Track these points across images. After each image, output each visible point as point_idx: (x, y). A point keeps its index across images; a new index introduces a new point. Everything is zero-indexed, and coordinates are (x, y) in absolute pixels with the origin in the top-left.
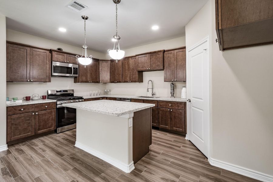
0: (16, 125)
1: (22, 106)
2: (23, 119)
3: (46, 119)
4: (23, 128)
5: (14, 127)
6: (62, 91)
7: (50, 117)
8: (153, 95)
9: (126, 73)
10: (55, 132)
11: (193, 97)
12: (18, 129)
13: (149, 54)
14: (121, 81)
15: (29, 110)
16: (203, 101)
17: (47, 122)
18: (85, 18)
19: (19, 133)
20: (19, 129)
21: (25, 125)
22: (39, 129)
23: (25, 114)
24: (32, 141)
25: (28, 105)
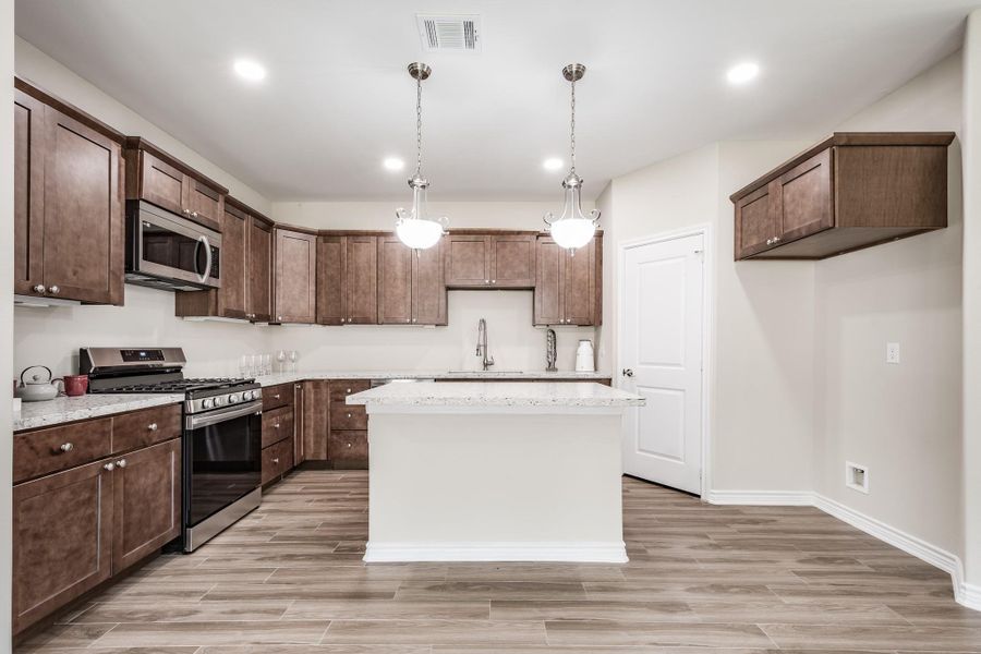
0: (36, 536)
1: (63, 428)
2: (64, 503)
3: (149, 490)
4: (68, 547)
5: (30, 552)
6: (143, 354)
7: (161, 477)
8: (486, 365)
9: (398, 291)
10: (178, 546)
11: (642, 363)
12: (46, 557)
13: (493, 237)
14: (372, 318)
15: (90, 450)
16: (682, 369)
17: (153, 505)
18: (420, 74)
19: (48, 583)
20: (49, 560)
21: (75, 529)
22: (127, 546)
23: (77, 474)
24: (102, 608)
25: (90, 419)
